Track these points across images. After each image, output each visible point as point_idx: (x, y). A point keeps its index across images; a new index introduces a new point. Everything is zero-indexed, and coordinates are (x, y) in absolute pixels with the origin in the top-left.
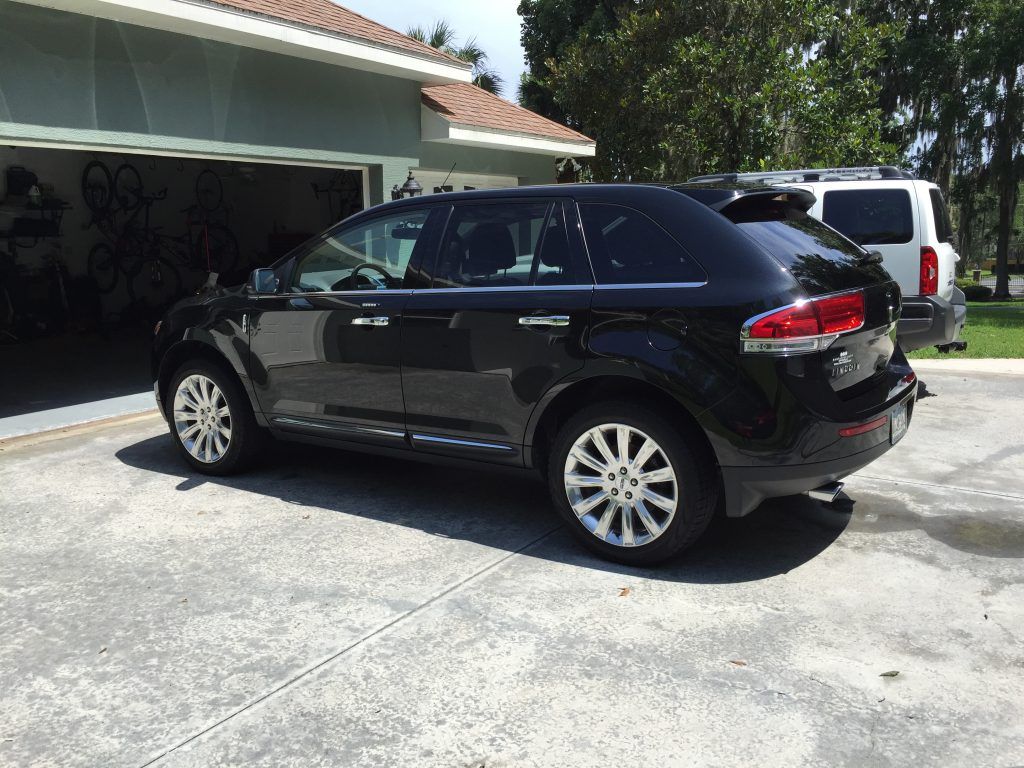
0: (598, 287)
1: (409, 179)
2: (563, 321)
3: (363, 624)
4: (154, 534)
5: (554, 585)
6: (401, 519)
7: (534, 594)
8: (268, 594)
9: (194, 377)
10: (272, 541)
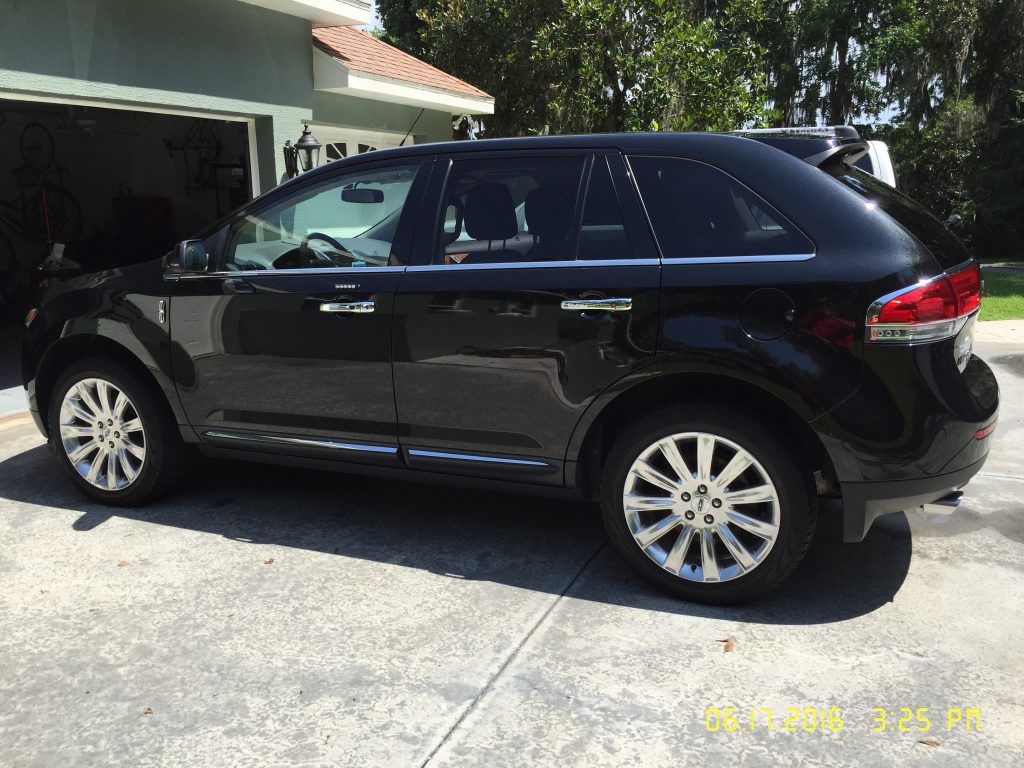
0: (666, 261)
1: (305, 133)
2: (625, 305)
3: (418, 729)
4: (68, 604)
5: (637, 642)
6: (396, 557)
7: (617, 658)
8: (264, 688)
9: (89, 381)
10: (237, 602)
